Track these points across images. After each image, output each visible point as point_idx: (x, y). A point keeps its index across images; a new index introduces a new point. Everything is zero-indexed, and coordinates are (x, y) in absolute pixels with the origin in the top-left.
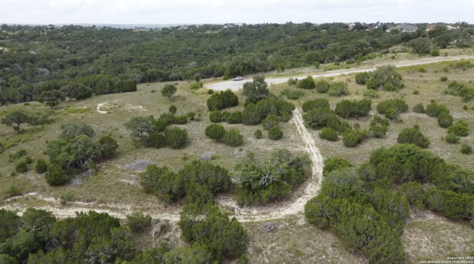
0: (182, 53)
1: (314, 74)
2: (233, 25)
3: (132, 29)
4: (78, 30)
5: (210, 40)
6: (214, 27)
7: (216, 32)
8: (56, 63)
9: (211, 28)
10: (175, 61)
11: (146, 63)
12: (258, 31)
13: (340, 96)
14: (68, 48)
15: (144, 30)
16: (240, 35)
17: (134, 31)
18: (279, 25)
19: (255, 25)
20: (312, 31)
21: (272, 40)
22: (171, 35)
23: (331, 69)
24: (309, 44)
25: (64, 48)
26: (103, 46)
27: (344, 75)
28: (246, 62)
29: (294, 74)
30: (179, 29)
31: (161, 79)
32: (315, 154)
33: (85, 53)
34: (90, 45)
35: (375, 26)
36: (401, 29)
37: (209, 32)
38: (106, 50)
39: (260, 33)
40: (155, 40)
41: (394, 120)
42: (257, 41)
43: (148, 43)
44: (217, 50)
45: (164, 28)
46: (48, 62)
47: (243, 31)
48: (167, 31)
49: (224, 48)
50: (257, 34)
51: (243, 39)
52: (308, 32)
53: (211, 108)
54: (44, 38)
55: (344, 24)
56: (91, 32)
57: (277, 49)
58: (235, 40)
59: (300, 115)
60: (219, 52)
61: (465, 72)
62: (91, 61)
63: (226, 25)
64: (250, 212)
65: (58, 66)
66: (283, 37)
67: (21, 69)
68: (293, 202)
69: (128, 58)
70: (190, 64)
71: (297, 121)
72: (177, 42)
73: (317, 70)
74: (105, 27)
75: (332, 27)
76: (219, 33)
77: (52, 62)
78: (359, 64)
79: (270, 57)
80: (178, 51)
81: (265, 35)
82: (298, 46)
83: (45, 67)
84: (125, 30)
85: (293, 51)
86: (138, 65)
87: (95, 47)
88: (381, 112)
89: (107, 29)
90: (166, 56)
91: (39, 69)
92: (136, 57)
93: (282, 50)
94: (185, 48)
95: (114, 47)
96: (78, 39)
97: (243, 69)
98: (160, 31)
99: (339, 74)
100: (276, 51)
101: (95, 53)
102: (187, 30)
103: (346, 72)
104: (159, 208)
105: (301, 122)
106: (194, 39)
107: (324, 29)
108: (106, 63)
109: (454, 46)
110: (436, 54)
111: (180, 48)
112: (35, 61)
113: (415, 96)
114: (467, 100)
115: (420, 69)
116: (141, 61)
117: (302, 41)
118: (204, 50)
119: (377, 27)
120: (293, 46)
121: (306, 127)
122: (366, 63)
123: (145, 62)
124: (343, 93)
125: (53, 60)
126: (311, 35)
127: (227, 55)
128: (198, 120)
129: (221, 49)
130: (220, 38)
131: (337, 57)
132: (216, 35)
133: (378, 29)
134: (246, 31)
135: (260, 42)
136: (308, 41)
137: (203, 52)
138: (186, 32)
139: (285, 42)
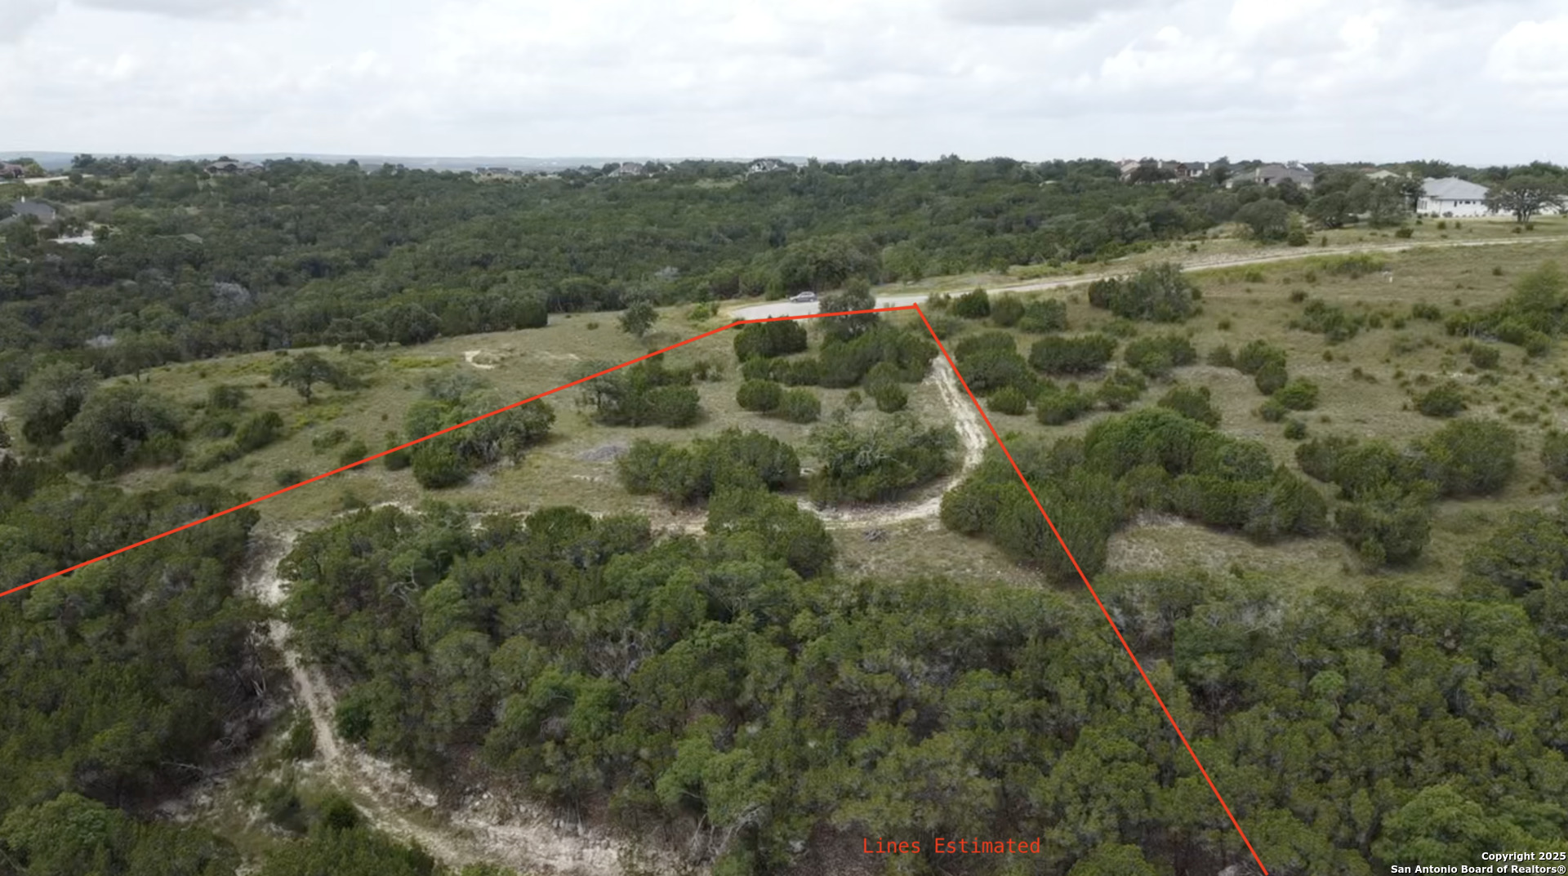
0: (632, 242)
1: (992, 288)
2: (780, 163)
3: (469, 174)
4: (310, 173)
5: (711, 207)
6: (720, 170)
7: (726, 185)
8: (263, 269)
9: (712, 171)
10: (613, 265)
11: (531, 270)
12: (855, 181)
13: (1045, 331)
14: (289, 225)
15: (507, 178)
16: (800, 193)
17: (473, 179)
18: (920, 165)
19: (847, 165)
20: (1015, 182)
21: (896, 209)
22: (593, 190)
23: (1037, 276)
24: (1000, 221)
25: (278, 226)
26: (390, 221)
27: (1065, 288)
28: (823, 256)
29: (943, 287)
30: (612, 175)
32: (974, 437)
33: (344, 241)
34: (354, 219)
35: (1195, 172)
36: (1266, 180)
37: (706, 184)
38: (400, 235)
39: (861, 187)
40: (546, 206)
41: (1158, 379)
42: (853, 211)
43: (528, 214)
44: (734, 236)
45: (567, 170)
46: (242, 266)
47: (810, 180)
48: (579, 180)
49: (752, 229)
50: (853, 192)
51: (810, 206)
52: (1001, 186)
53: (745, 355)
54: (210, 197)
55: (1109, 163)
56: (347, 180)
57: (909, 233)
58: (787, 207)
59: (950, 370)
60: (739, 240)
61: (1354, 282)
62: (363, 263)
63: (757, 162)
64: (836, 518)
65: (271, 278)
66: (927, 200)
67: (167, 283)
68: (920, 503)
69: (478, 257)
70: (657, 274)
71: (942, 380)
72: (614, 211)
73: (1002, 278)
74: (388, 167)
75: (1074, 173)
76: (735, 186)
77: (251, 267)
79: (887, 252)
80: (621, 237)
81: (875, 195)
82: (971, 225)
83: (233, 278)
84: (449, 177)
85: (954, 238)
87: (369, 224)
88: (1134, 364)
89: (394, 173)
90: (587, 250)
91: (217, 284)
92: (502, 252)
93: (924, 234)
94: (638, 229)
95: (423, 225)
96: (315, 202)
97: (816, 274)
98: (556, 181)
99: (1053, 286)
100: (906, 238)
101: (369, 243)
102: (638, 178)
103: (1071, 282)
104: (660, 515)
105: (951, 383)
106: (662, 203)
107: (1049, 177)
108: (416, 268)
109: (1365, 223)
110: (1299, 241)
111: (628, 229)
112: (204, 261)
113: (1223, 332)
114: (1337, 339)
115: (1249, 275)
117: (982, 212)
118: (695, 234)
119: (1199, 173)
120: (953, 226)
121: (961, 390)
122: (1124, 263)
123: (528, 267)
124: (1053, 326)
125: (253, 261)
126: (1010, 195)
127: (763, 250)
128: (716, 379)
129: (744, 233)
130: (741, 201)
131: (1061, 252)
132: (727, 194)
133: (1201, 178)
134: (820, 181)
135: (860, 215)
136: (998, 212)
137: (692, 242)
138: (638, 184)
139: (934, 214)
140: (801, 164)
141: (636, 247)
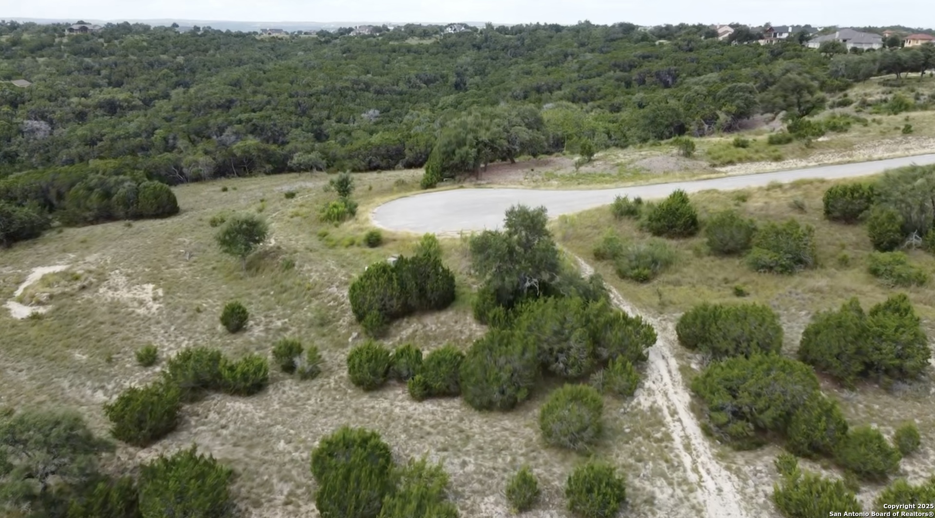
0: (347, 88)
1: (683, 179)
2: (466, 26)
3: (255, 33)
4: (138, 33)
5: (415, 59)
6: (424, 31)
7: (427, 42)
8: (68, 108)
9: (417, 32)
10: (330, 108)
11: (263, 113)
12: (518, 39)
13: (791, 274)
14: (105, 72)
15: (280, 36)
16: (479, 48)
17: (258, 37)
18: (563, 28)
19: (513, 28)
20: (637, 41)
21: (549, 62)
22: (335, 45)
24: (635, 74)
25: (97, 73)
26: (182, 69)
27: (780, 186)
30: (351, 34)
31: (269, 167)
33: (142, 85)
34: (156, 67)
35: (781, 34)
36: (845, 41)
37: (413, 41)
38: (187, 79)
39: (523, 44)
40: (298, 57)
42: (516, 63)
43: (281, 64)
44: (428, 82)
45: (322, 31)
46: (50, 106)
47: (486, 40)
48: (327, 38)
49: (442, 77)
50: (517, 47)
51: (486, 58)
52: (627, 44)
53: (362, 317)
54: (60, 50)
56: (163, 38)
57: (562, 84)
58: (469, 59)
60: (431, 85)
63: (451, 25)
65: (71, 115)
66: (572, 55)
69: (222, 101)
70: (363, 115)
71: (666, 394)
72: (343, 62)
73: (689, 163)
74: (197, 28)
75: (682, 35)
76: (434, 43)
77: (60, 106)
78: (808, 146)
79: (548, 108)
80: (339, 84)
81: (533, 50)
82: (610, 78)
83: (42, 116)
84: (240, 35)
85: (599, 91)
86: (244, 116)
87: (166, 71)
89: (200, 32)
90: (311, 95)
91: (25, 122)
92: (242, 97)
93: (574, 86)
94: (356, 77)
95: (206, 72)
96: (133, 54)
97: (477, 158)
98: (313, 38)
99: (763, 181)
100: (559, 88)
101: (162, 86)
102: (367, 36)
105: (682, 399)
106: (379, 56)
107: (661, 37)
111: (345, 77)
112: (22, 102)
116: (255, 106)
117: (619, 66)
118: (398, 81)
119: (785, 35)
120: (597, 79)
123: (261, 110)
125: (63, 102)
126: (639, 52)
127: (448, 94)
128: (305, 375)
129: (436, 80)
130: (437, 53)
131: (723, 117)
132: (427, 49)
133: (788, 39)
134: (493, 39)
135: (522, 66)
136: (632, 66)
137: (395, 87)
138: (365, 41)
139: (580, 68)
140: (481, 26)
141: (350, 92)
